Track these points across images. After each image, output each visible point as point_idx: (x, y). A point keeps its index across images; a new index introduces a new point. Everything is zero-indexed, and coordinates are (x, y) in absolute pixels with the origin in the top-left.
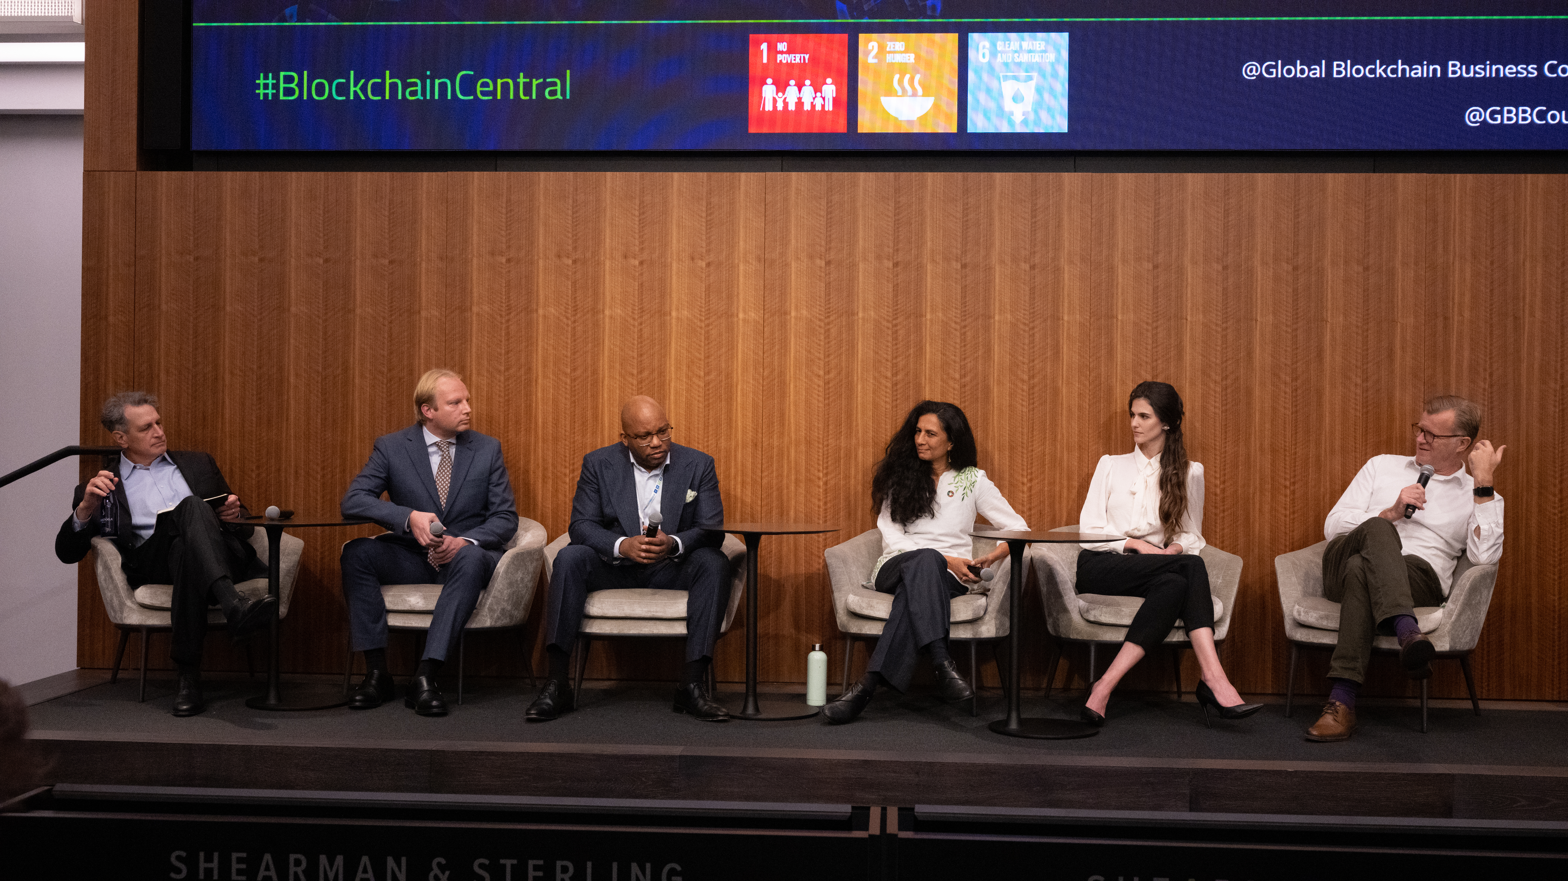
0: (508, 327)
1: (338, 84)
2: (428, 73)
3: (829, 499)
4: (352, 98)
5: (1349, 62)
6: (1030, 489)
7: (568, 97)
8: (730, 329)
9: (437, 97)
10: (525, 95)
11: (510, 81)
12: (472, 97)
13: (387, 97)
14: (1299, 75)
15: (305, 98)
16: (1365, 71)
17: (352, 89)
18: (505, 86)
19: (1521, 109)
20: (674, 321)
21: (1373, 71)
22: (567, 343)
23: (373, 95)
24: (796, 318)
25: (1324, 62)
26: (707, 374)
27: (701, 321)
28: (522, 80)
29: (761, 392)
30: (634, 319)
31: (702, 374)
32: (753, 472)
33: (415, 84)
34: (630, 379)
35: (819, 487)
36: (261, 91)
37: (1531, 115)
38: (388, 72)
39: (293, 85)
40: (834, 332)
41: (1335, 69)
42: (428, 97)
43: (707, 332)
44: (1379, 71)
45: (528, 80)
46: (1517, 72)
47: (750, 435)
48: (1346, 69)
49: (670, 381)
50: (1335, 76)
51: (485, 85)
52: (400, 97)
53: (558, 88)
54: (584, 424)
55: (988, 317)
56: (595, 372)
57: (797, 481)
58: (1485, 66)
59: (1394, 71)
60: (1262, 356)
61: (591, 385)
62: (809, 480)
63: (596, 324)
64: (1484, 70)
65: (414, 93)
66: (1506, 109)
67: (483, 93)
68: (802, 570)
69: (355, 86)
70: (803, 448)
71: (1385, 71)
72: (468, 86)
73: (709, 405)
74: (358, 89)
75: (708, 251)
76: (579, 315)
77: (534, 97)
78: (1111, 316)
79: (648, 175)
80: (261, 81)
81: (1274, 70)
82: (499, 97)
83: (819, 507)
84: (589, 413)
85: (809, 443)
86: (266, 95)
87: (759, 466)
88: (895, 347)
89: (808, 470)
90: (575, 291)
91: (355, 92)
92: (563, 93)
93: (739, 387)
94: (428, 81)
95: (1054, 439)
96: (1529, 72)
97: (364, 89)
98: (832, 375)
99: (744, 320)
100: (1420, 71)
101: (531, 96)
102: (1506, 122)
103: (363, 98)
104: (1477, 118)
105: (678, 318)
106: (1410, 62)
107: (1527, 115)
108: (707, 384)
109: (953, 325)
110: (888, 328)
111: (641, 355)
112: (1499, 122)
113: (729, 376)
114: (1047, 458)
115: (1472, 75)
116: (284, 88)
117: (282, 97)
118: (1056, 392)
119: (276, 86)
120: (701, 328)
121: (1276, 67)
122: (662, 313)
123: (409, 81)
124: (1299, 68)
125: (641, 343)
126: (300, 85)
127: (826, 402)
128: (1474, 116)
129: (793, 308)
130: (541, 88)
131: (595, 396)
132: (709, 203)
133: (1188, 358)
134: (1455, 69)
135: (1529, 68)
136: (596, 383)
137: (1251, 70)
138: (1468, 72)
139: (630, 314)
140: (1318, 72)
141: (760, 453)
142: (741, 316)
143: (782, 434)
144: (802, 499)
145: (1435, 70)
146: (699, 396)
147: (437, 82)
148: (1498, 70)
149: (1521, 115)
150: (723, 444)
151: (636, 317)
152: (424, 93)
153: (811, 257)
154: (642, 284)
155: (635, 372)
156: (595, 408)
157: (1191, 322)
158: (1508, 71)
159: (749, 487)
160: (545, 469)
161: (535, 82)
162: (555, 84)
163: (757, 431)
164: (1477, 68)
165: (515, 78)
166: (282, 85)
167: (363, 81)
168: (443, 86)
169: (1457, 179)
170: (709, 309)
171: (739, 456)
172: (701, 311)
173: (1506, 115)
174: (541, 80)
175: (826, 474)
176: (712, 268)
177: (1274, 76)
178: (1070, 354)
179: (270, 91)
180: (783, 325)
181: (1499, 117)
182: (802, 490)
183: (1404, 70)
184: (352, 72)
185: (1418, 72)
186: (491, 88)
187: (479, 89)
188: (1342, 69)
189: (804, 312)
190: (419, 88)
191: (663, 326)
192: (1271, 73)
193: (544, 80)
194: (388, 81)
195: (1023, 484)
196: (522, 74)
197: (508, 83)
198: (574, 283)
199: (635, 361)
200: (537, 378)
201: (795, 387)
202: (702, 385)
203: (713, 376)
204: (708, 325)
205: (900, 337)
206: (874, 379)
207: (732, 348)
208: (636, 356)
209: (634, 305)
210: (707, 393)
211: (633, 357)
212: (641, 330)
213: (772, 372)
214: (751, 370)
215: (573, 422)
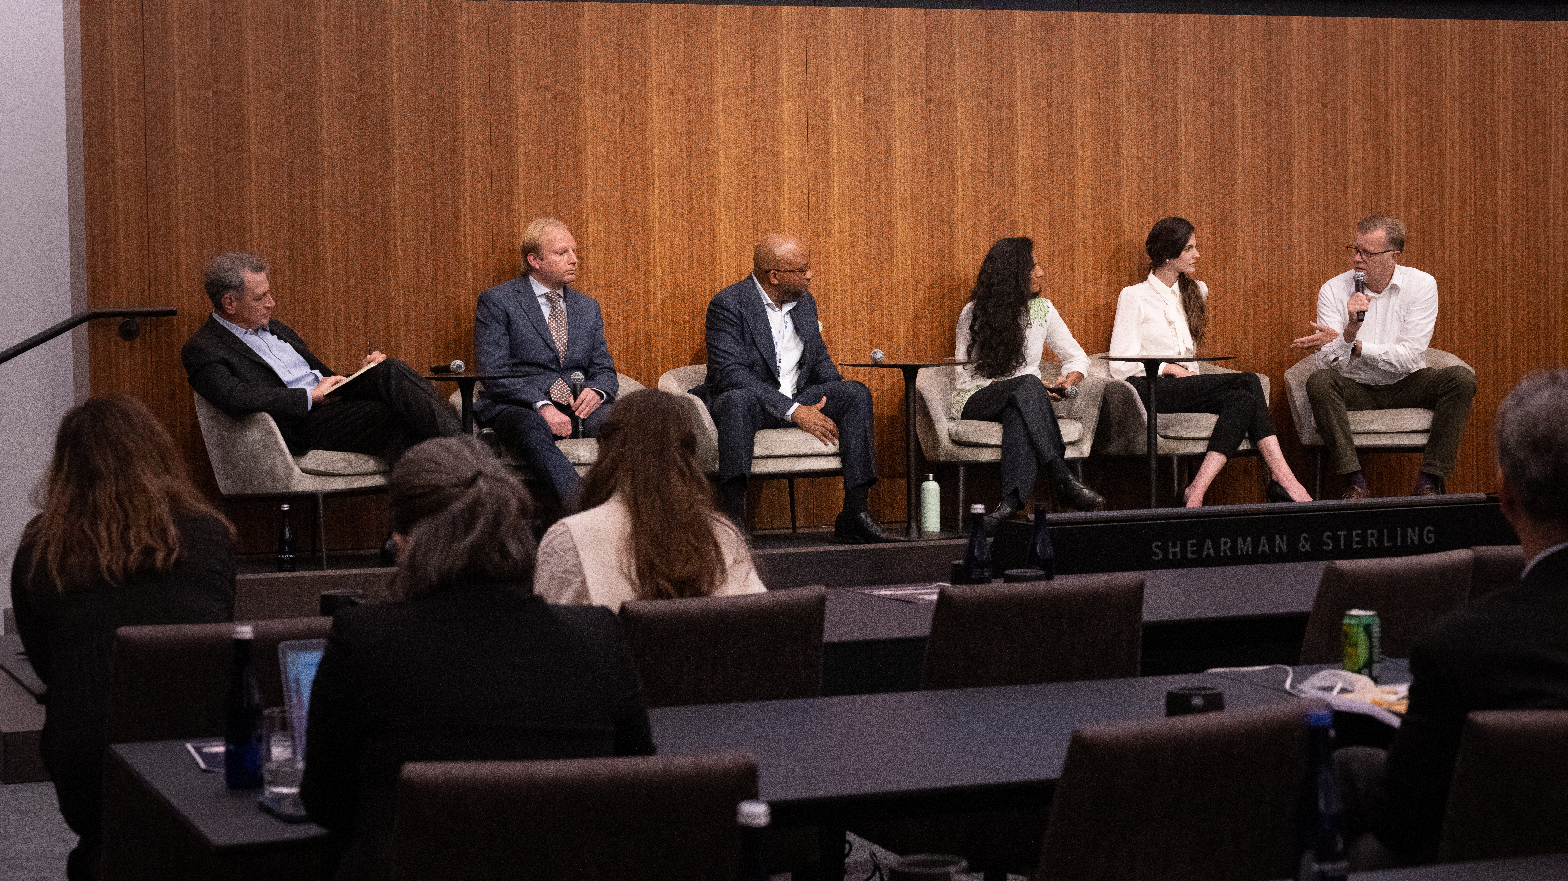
0: (556, 168)
3: (873, 337)
8: (776, 167)
20: (722, 160)
22: (616, 184)
24: (838, 155)
26: (756, 213)
27: (748, 159)
29: (807, 232)
30: (682, 157)
31: (751, 214)
34: (681, 221)
40: (873, 169)
43: (754, 171)
49: (720, 221)
54: (636, 268)
55: (1012, 153)
56: (645, 214)
57: (842, 321)
60: (1243, 188)
61: (642, 227)
62: (855, 320)
63: (645, 164)
70: (848, 287)
75: (753, 87)
76: (628, 154)
78: (1117, 152)
79: (692, 7)
83: (864, 346)
84: (641, 257)
85: (854, 282)
88: (929, 184)
89: (853, 310)
90: (623, 130)
95: (1072, 272)
98: (873, 213)
99: (789, 158)
105: (725, 157)
109: (982, 161)
110: (923, 165)
111: (691, 195)
113: (776, 215)
114: (1067, 291)
118: (1073, 225)
120: (748, 166)
122: (710, 152)
125: (691, 182)
127: (869, 240)
129: (835, 145)
131: (647, 238)
132: (752, 38)
133: (1183, 191)
136: (646, 225)
139: (679, 152)
142: (786, 153)
143: (828, 275)
144: (848, 339)
151: (685, 155)
153: (851, 93)
154: (689, 121)
155: (685, 213)
156: (646, 251)
157: (1185, 157)
169: (1393, 23)
170: (755, 147)
172: (747, 149)
175: (870, 313)
176: (756, 104)
178: (1083, 188)
180: (827, 163)
182: (848, 330)
189: (846, 150)
191: (711, 165)
198: (622, 121)
199: (685, 201)
200: (587, 221)
201: (839, 226)
202: (751, 225)
203: (761, 215)
204: (755, 164)
205: (934, 174)
206: (912, 216)
207: (778, 186)
208: (685, 196)
209: (682, 143)
210: (756, 233)
211: (683, 198)
212: (690, 169)
213: (817, 211)
214: (797, 209)
215: (625, 267)
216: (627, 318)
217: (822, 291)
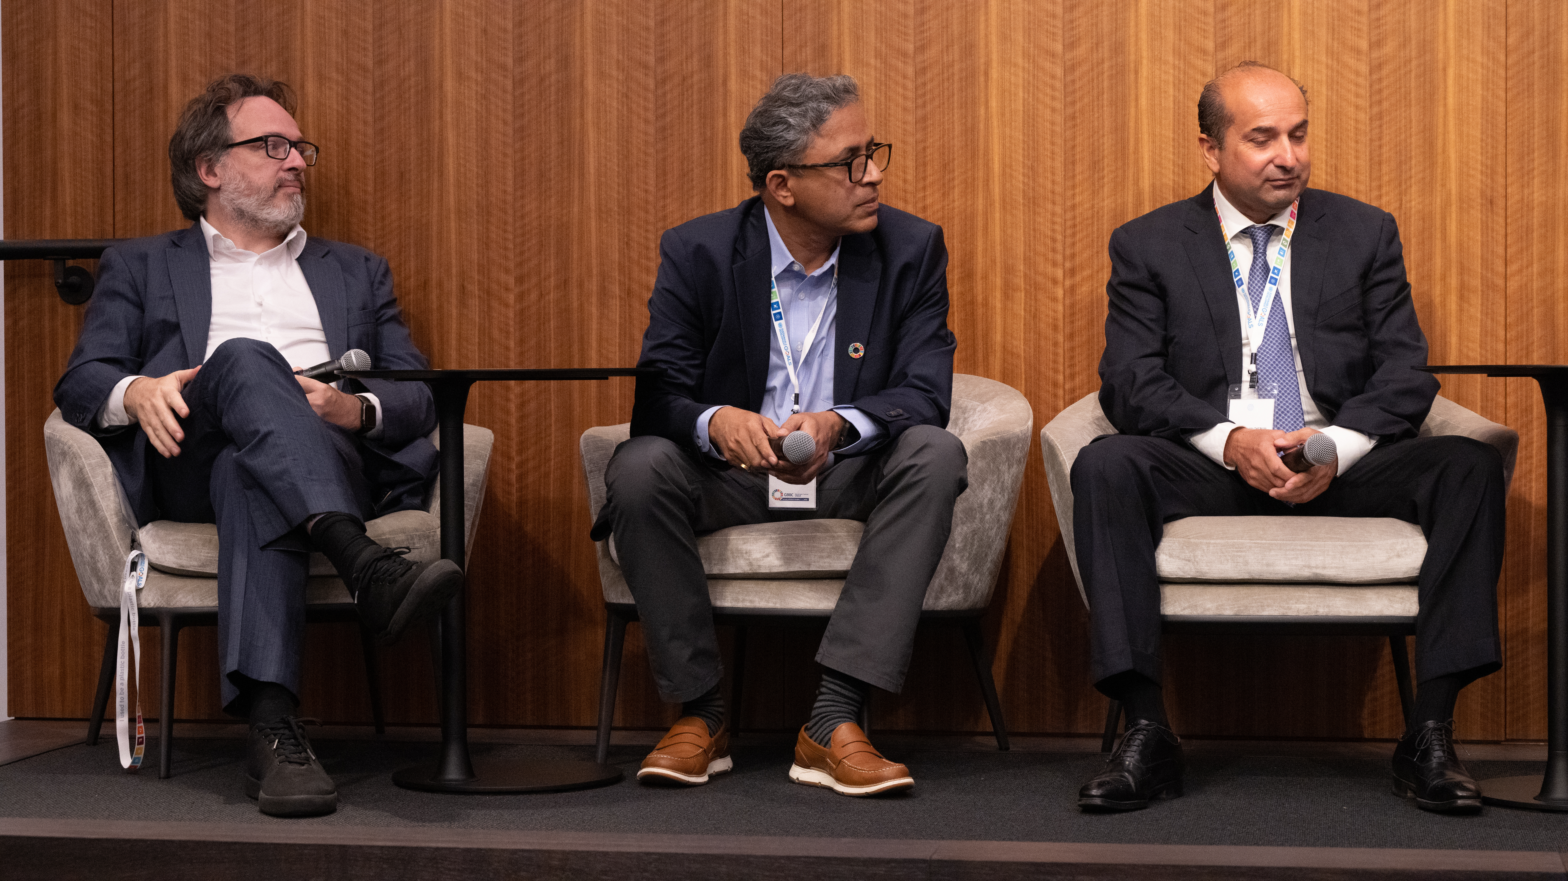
26: (1376, 44)
29: (1502, 84)
31: (1364, 45)
34: (1199, 62)
47: (1477, 181)
54: (1095, 165)
56: (1119, 48)
61: (1111, 77)
73: (1380, 116)
84: (1107, 142)
87: (1500, 250)
93: (1451, 72)
108: (1376, 67)
113: (1426, 47)
131: (1120, 102)
136: (1120, 73)
141: (1501, 220)
143: (1551, 178)
146: (1357, 95)
150: (1415, 201)
155: (1210, 45)
156: (1121, 129)
159: (1476, 300)
160: (1009, 270)
163: (1494, 171)
171: (1453, 228)
199: (1210, 20)
200: (988, 64)
202: (1364, 68)
203: (1389, 48)
210: (1376, 87)
211: (1205, 14)
213: (1526, 35)
214: (1478, 32)
215: (1070, 163)
216: (1072, 272)
217: (1537, 217)
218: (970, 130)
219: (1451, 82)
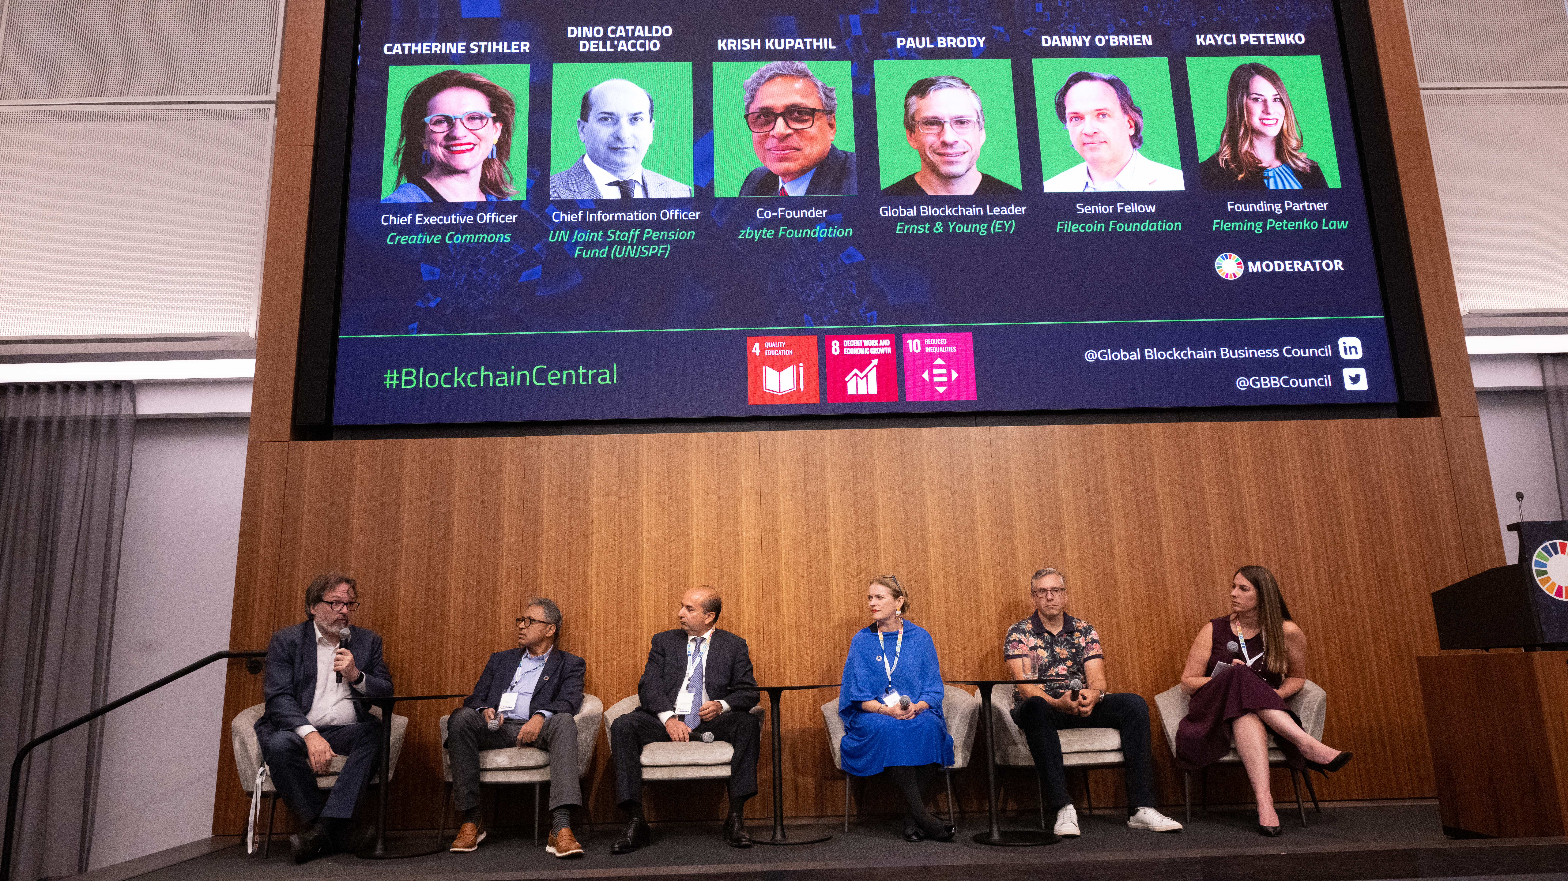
0: (569, 549)
1: (445, 377)
2: (513, 367)
3: (815, 669)
4: (455, 385)
5: (1155, 349)
6: (964, 655)
7: (615, 382)
8: (737, 544)
9: (518, 384)
10: (583, 381)
11: (573, 372)
12: (544, 384)
13: (482, 385)
14: (1123, 358)
15: (421, 386)
16: (1166, 355)
17: (456, 379)
18: (569, 376)
19: (1272, 378)
20: (695, 540)
21: (1171, 355)
22: (614, 559)
23: (472, 383)
24: (785, 535)
25: (1138, 349)
27: (715, 539)
28: (581, 371)
29: (761, 591)
30: (665, 539)
31: (717, 578)
32: (758, 651)
33: (503, 375)
35: (807, 660)
36: (388, 383)
37: (1279, 382)
38: (483, 368)
39: (412, 378)
40: (813, 544)
41: (1147, 354)
42: (512, 384)
43: (720, 547)
44: (1176, 355)
45: (585, 371)
46: (1266, 354)
47: (754, 623)
48: (1153, 354)
50: (1147, 358)
51: (554, 375)
52: (491, 385)
53: (608, 376)
54: (628, 619)
55: (924, 529)
56: (636, 579)
57: (791, 657)
58: (1245, 350)
59: (1186, 355)
60: (1120, 552)
61: (633, 589)
62: (799, 656)
63: (637, 544)
64: (1244, 353)
65: (501, 382)
66: (1262, 378)
67: (553, 381)
68: (797, 725)
69: (458, 377)
70: (794, 631)
71: (1179, 355)
72: (542, 376)
74: (460, 379)
75: (719, 488)
76: (623, 538)
77: (590, 382)
78: (1011, 526)
79: (673, 435)
80: (388, 376)
81: (1106, 356)
82: (564, 383)
83: (808, 676)
85: (798, 627)
86: (391, 385)
87: (762, 646)
88: (858, 555)
89: (798, 648)
90: (620, 520)
91: (458, 382)
92: (611, 379)
93: (745, 587)
94: (513, 373)
95: (979, 617)
96: (1273, 354)
97: (464, 380)
98: (813, 575)
99: (747, 537)
100: (1202, 354)
101: (588, 382)
102: (1263, 387)
103: (464, 385)
104: (1244, 385)
105: (698, 538)
106: (1195, 348)
107: (1276, 382)
109: (900, 536)
110: (853, 540)
111: (671, 566)
112: (1259, 386)
113: (737, 579)
114: (975, 631)
115: (1236, 356)
116: (405, 380)
117: (403, 386)
118: (977, 582)
119: (399, 379)
120: (715, 544)
121: (1107, 353)
122: (686, 534)
123: (498, 373)
124: (1122, 354)
125: (671, 557)
126: (417, 378)
127: (810, 595)
128: (1243, 383)
129: (782, 527)
130: (595, 376)
131: (636, 598)
132: (718, 454)
134: (1226, 353)
135: (1273, 351)
136: (636, 588)
137: (1091, 356)
138: (1234, 354)
139: (662, 535)
140: (1135, 356)
141: (762, 636)
142: (745, 534)
143: (778, 622)
144: (795, 670)
145: (1212, 354)
147: (519, 373)
148: (1253, 353)
149: (1272, 382)
151: (667, 537)
152: (509, 382)
153: (794, 490)
154: (670, 513)
155: (666, 578)
156: (636, 607)
157: (1068, 529)
158: (1260, 353)
160: (598, 656)
161: (591, 372)
162: (605, 373)
163: (759, 620)
164: (1239, 352)
165: (576, 370)
166: (404, 378)
167: (464, 374)
168: (523, 377)
169: (1237, 425)
170: (720, 531)
172: (714, 532)
173: (1263, 382)
174: (595, 371)
175: (812, 651)
176: (722, 500)
177: (1106, 359)
178: (984, 555)
179: (395, 382)
180: (776, 540)
181: (1258, 383)
182: (795, 664)
183: (1192, 354)
184: (456, 368)
185: (1202, 355)
186: (559, 377)
187: (550, 378)
188: (1152, 354)
189: (791, 530)
190: (506, 378)
191: (686, 544)
192: (1104, 357)
193: (598, 371)
194: (483, 374)
195: (958, 652)
196: (581, 367)
197: (571, 374)
198: (620, 515)
200: (592, 585)
201: (787, 585)
204: (720, 542)
205: (862, 546)
206: (845, 577)
207: (738, 558)
208: (667, 566)
209: (664, 529)
212: (670, 547)
213: (769, 575)
214: (753, 574)
215: (619, 618)
216: (620, 656)
217: (773, 635)
218: (585, 607)
219: (745, 590)
